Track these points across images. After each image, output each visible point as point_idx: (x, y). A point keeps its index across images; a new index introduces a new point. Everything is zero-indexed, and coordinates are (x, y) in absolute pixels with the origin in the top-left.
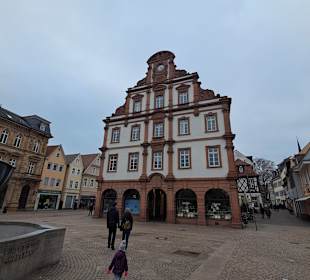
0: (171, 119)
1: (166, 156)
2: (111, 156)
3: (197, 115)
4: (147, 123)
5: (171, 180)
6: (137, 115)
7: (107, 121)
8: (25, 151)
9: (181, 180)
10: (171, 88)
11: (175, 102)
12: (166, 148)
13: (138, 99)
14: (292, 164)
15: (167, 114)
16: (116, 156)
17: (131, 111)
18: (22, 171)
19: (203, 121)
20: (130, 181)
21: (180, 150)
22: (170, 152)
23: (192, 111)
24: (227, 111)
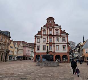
0: (54, 38)
1: (53, 47)
2: (37, 46)
3: (60, 37)
4: (47, 38)
5: (54, 53)
6: (44, 35)
7: (35, 36)
8: (6, 43)
9: (57, 53)
10: (54, 29)
11: (55, 33)
12: (53, 45)
13: (44, 30)
14: (80, 47)
15: (53, 36)
16: (39, 46)
17: (42, 34)
18: (6, 49)
19: (62, 39)
20: (44, 53)
21: (56, 46)
22: (54, 46)
23: (59, 36)
24: (67, 37)
